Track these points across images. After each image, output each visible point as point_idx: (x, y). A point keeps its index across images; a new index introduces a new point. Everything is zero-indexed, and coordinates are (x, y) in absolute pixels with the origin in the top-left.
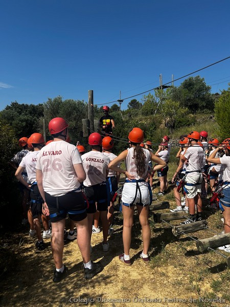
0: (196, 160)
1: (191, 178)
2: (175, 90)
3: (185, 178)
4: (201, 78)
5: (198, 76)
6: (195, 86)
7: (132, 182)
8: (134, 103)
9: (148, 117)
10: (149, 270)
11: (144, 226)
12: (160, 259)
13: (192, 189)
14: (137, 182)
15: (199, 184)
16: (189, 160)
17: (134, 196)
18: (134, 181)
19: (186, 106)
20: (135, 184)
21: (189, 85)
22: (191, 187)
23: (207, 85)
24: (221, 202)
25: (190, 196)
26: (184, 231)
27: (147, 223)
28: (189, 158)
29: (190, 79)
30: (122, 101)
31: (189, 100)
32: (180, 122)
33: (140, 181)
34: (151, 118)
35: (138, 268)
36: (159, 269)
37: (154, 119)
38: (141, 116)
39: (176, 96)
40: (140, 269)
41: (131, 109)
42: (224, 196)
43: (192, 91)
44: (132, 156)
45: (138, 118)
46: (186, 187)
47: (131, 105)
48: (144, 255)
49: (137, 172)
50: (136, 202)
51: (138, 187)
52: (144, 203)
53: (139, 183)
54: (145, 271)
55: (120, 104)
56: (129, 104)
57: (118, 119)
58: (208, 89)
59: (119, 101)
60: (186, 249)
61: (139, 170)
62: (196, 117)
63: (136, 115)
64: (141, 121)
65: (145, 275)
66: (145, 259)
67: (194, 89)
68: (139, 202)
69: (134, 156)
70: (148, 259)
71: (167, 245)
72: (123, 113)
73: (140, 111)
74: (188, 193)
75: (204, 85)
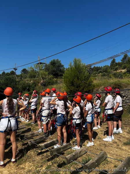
0: (47, 104)
1: (45, 113)
2: (46, 66)
3: (42, 113)
4: (59, 60)
5: (58, 59)
6: (56, 64)
7: (6, 118)
8: (24, 71)
9: (32, 79)
10: (15, 167)
11: (13, 143)
12: (22, 160)
13: (45, 119)
14: (9, 117)
15: (49, 116)
16: (44, 104)
17: (7, 126)
18: (7, 117)
19: (52, 74)
20: (8, 119)
21: (53, 63)
22: (45, 118)
23: (62, 64)
24: (56, 124)
25: (44, 123)
26: (34, 142)
27: (15, 140)
28: (44, 102)
29: (54, 60)
30: (17, 69)
31: (54, 71)
32: (49, 82)
33: (10, 117)
34: (33, 80)
35: (8, 168)
36: (21, 166)
37: (35, 80)
38: (28, 79)
39: (47, 69)
40: (10, 168)
41: (23, 74)
42: (57, 121)
43: (55, 66)
44: (6, 103)
45: (26, 80)
46: (43, 118)
47: (23, 72)
48: (13, 160)
49: (9, 112)
50: (8, 129)
51: (9, 120)
52: (13, 129)
53: (10, 118)
54: (13, 168)
55: (15, 71)
56: (22, 71)
57: (13, 80)
58: (63, 66)
59: (14, 69)
60: (38, 152)
61: (10, 111)
62: (57, 80)
63: (26, 78)
64: (28, 81)
65: (12, 171)
66: (13, 162)
67: (56, 66)
68: (10, 129)
69: (7, 103)
70: (16, 161)
71: (29, 152)
72: (18, 76)
73: (28, 75)
74: (43, 121)
75: (60, 64)
